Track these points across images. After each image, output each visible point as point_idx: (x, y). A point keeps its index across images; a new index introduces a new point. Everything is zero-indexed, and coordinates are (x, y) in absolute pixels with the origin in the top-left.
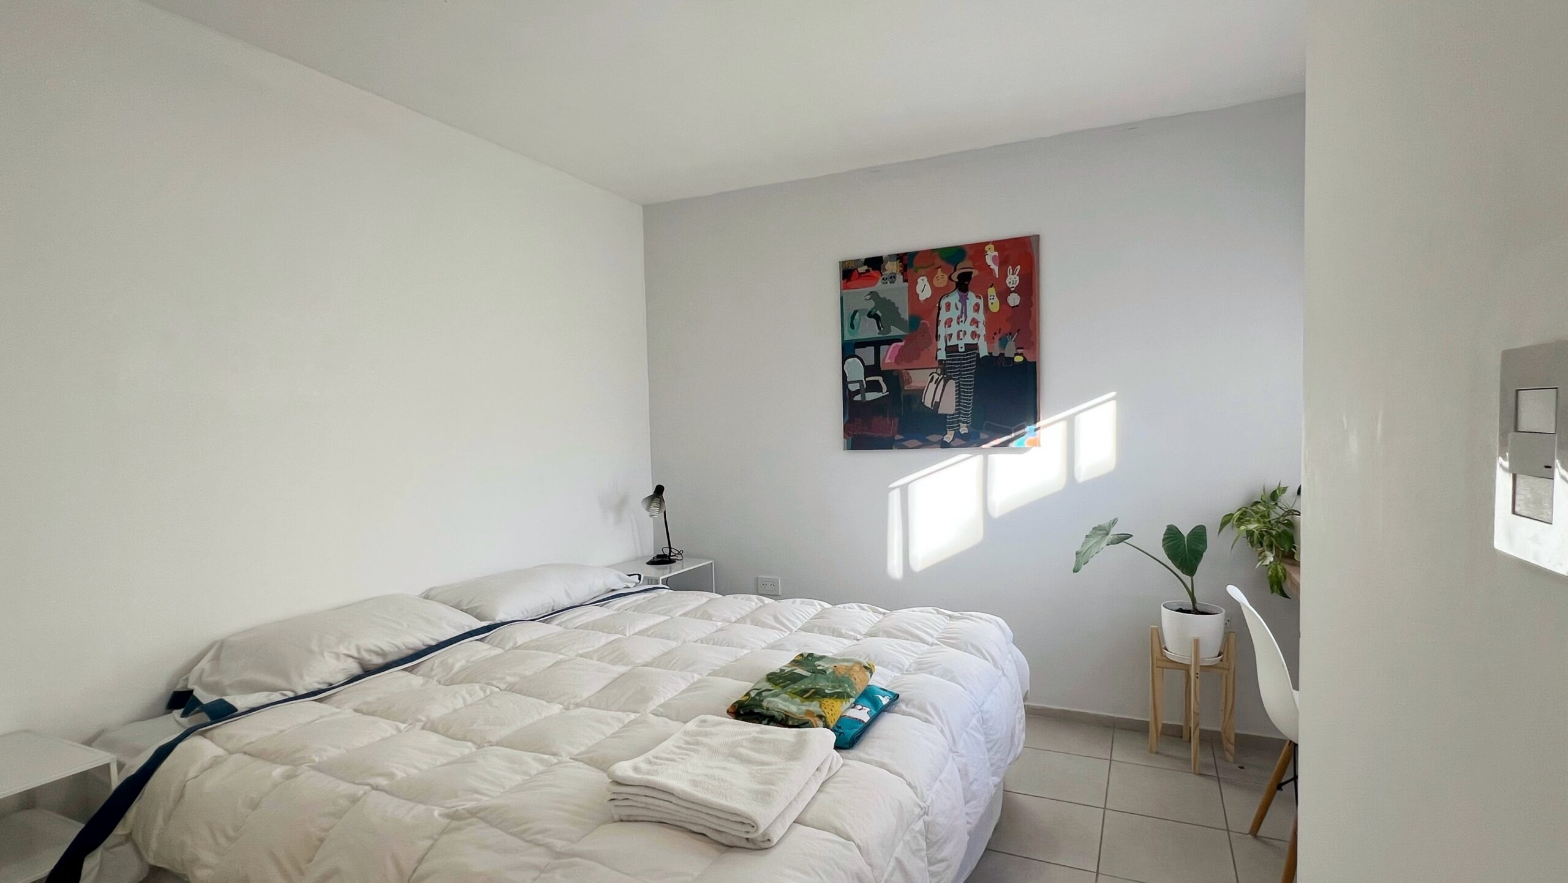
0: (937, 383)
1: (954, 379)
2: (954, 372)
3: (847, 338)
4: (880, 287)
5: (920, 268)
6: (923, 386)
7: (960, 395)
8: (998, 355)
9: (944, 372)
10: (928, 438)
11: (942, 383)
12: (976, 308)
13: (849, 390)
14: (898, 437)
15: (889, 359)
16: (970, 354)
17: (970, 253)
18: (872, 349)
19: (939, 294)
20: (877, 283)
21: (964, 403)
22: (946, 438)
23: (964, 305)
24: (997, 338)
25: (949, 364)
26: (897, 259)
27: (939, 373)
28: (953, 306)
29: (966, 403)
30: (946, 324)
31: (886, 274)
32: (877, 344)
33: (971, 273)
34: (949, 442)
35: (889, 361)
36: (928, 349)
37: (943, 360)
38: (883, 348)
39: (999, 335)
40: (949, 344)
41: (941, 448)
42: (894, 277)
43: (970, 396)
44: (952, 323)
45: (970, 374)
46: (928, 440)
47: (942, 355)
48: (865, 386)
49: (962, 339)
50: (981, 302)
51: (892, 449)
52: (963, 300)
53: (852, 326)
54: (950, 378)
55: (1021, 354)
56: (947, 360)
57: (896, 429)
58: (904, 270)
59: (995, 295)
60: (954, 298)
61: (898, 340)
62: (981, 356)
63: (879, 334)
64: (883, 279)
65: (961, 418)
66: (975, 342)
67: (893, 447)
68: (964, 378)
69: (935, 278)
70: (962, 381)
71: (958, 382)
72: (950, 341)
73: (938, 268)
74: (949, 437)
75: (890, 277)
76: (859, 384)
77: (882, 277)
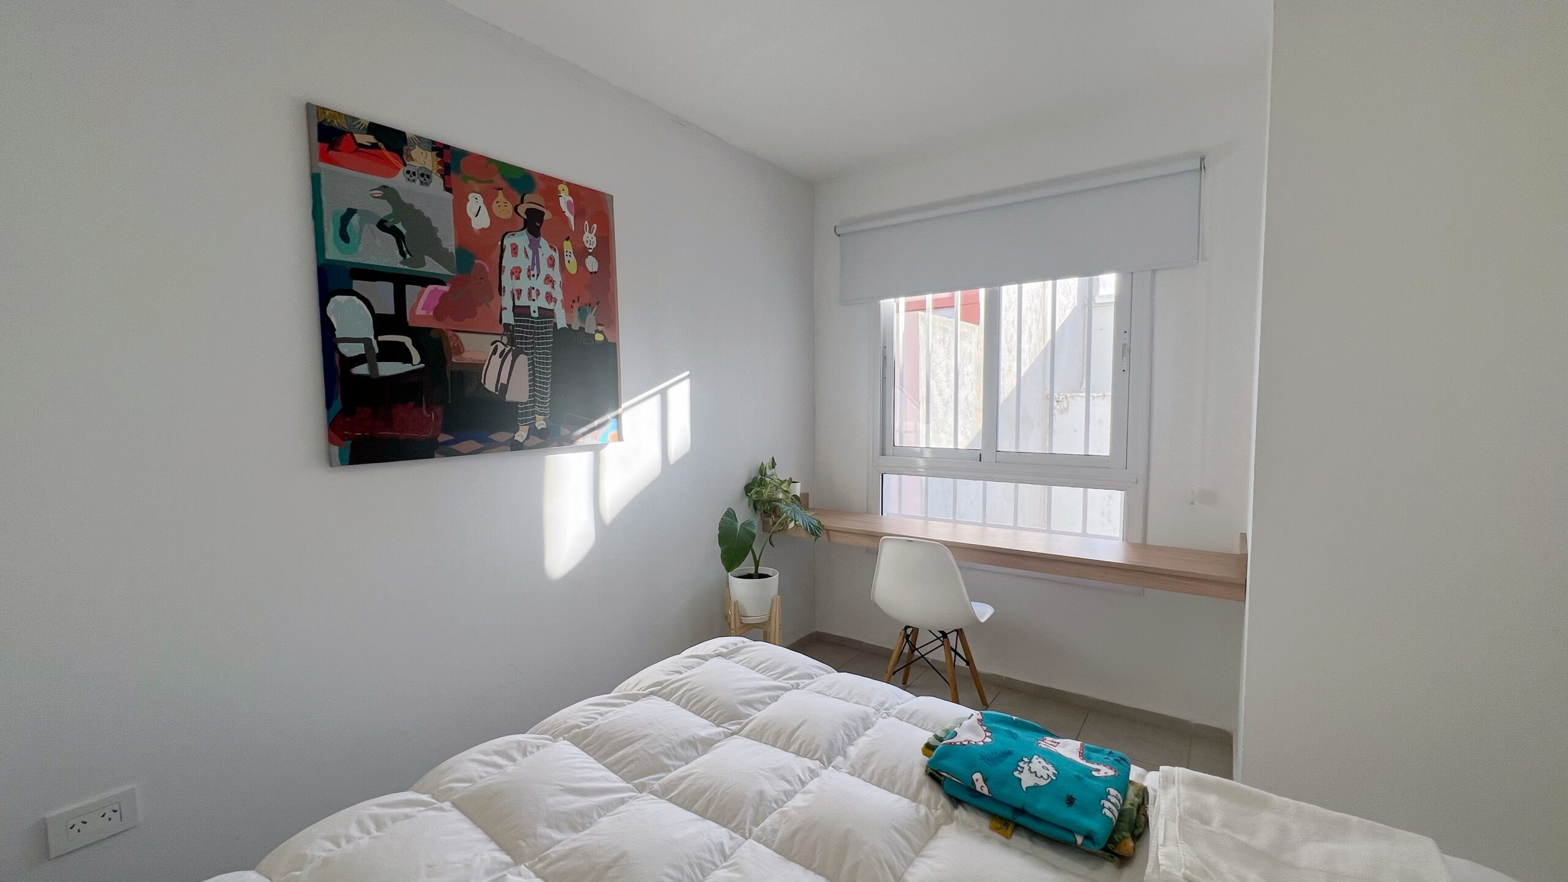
0: (503, 355)
1: (526, 354)
2: (526, 344)
3: (331, 254)
4: (399, 181)
5: (472, 179)
6: (483, 359)
7: (535, 377)
8: (578, 329)
9: (512, 342)
10: (491, 437)
11: (510, 357)
12: (551, 262)
13: (342, 356)
14: (443, 438)
15: (423, 309)
17: (540, 185)
20: (397, 173)
21: (540, 387)
22: (519, 436)
23: (536, 254)
24: (576, 306)
25: (519, 332)
26: (433, 149)
27: (506, 343)
28: (520, 251)
29: (546, 388)
30: (512, 274)
31: (413, 165)
32: (400, 281)
33: (543, 213)
34: (521, 441)
35: (424, 313)
36: (489, 307)
37: (511, 324)
38: (411, 290)
39: (578, 304)
40: (518, 303)
41: (512, 450)
42: (428, 177)
43: (548, 379)
44: (521, 274)
45: (547, 348)
46: (493, 441)
47: (508, 317)
48: (377, 351)
49: (534, 300)
50: (556, 256)
51: (433, 457)
52: (535, 246)
53: (344, 237)
54: (520, 351)
55: (601, 332)
56: (517, 326)
57: (439, 424)
58: (446, 171)
60: (522, 239)
61: (438, 281)
62: (558, 328)
64: (408, 172)
65: (537, 409)
66: (550, 307)
67: (436, 455)
70: (537, 358)
71: (532, 359)
72: (518, 298)
73: (499, 189)
74: (521, 435)
75: (421, 172)
76: (363, 344)
77: (406, 169)
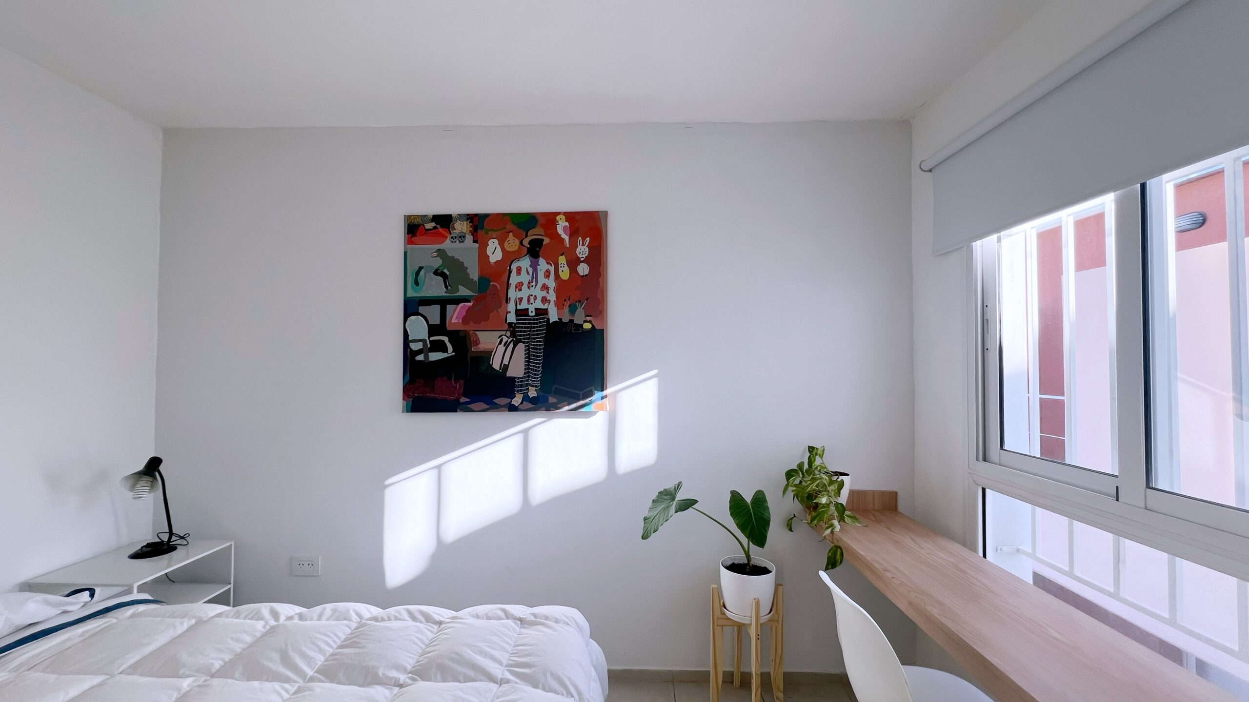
0: (507, 345)
1: (524, 343)
2: (524, 335)
3: (411, 294)
4: (447, 245)
5: (491, 230)
6: (492, 348)
7: (530, 359)
8: (568, 321)
9: (513, 334)
10: (495, 401)
11: (511, 345)
12: (547, 274)
13: (411, 350)
14: (463, 400)
15: (456, 319)
16: (540, 319)
17: (541, 221)
18: (437, 308)
19: (509, 258)
20: (446, 240)
21: (534, 366)
22: (514, 401)
23: (535, 270)
24: (567, 304)
25: (519, 327)
26: (468, 219)
27: (509, 336)
28: (523, 271)
29: (536, 367)
30: (516, 287)
32: (443, 303)
33: (543, 240)
34: (517, 406)
35: (456, 321)
36: (498, 311)
37: (512, 323)
38: (450, 308)
39: (568, 301)
40: (519, 307)
41: (509, 411)
42: (464, 237)
43: (540, 360)
44: (523, 287)
45: (540, 338)
46: (496, 404)
47: (512, 318)
48: (429, 346)
49: (532, 304)
50: (552, 269)
51: (456, 411)
52: (534, 266)
53: (417, 283)
54: (520, 341)
55: (590, 322)
56: (517, 323)
57: (462, 391)
58: (475, 231)
59: (565, 264)
60: (525, 263)
61: (465, 300)
62: (551, 322)
63: (445, 293)
64: (452, 238)
65: (530, 382)
66: (545, 307)
67: (458, 410)
68: (534, 342)
69: (507, 241)
70: (532, 345)
71: (528, 346)
72: (520, 304)
73: (510, 232)
74: (517, 400)
75: (459, 236)
76: (422, 343)
77: (451, 236)
